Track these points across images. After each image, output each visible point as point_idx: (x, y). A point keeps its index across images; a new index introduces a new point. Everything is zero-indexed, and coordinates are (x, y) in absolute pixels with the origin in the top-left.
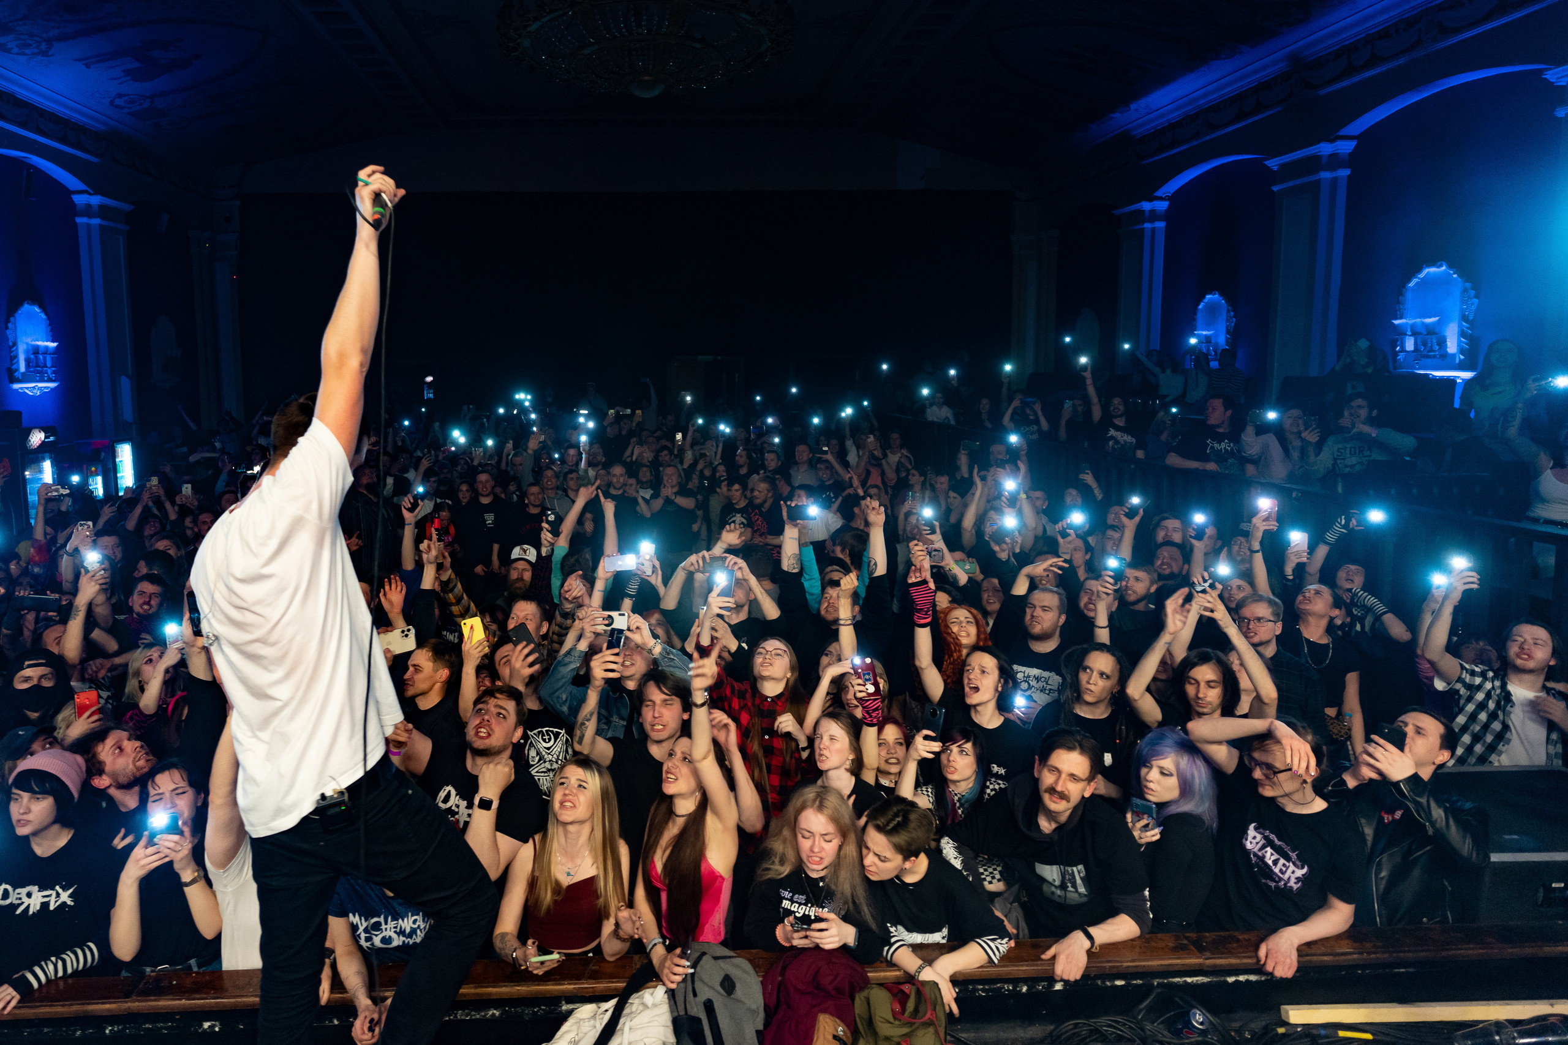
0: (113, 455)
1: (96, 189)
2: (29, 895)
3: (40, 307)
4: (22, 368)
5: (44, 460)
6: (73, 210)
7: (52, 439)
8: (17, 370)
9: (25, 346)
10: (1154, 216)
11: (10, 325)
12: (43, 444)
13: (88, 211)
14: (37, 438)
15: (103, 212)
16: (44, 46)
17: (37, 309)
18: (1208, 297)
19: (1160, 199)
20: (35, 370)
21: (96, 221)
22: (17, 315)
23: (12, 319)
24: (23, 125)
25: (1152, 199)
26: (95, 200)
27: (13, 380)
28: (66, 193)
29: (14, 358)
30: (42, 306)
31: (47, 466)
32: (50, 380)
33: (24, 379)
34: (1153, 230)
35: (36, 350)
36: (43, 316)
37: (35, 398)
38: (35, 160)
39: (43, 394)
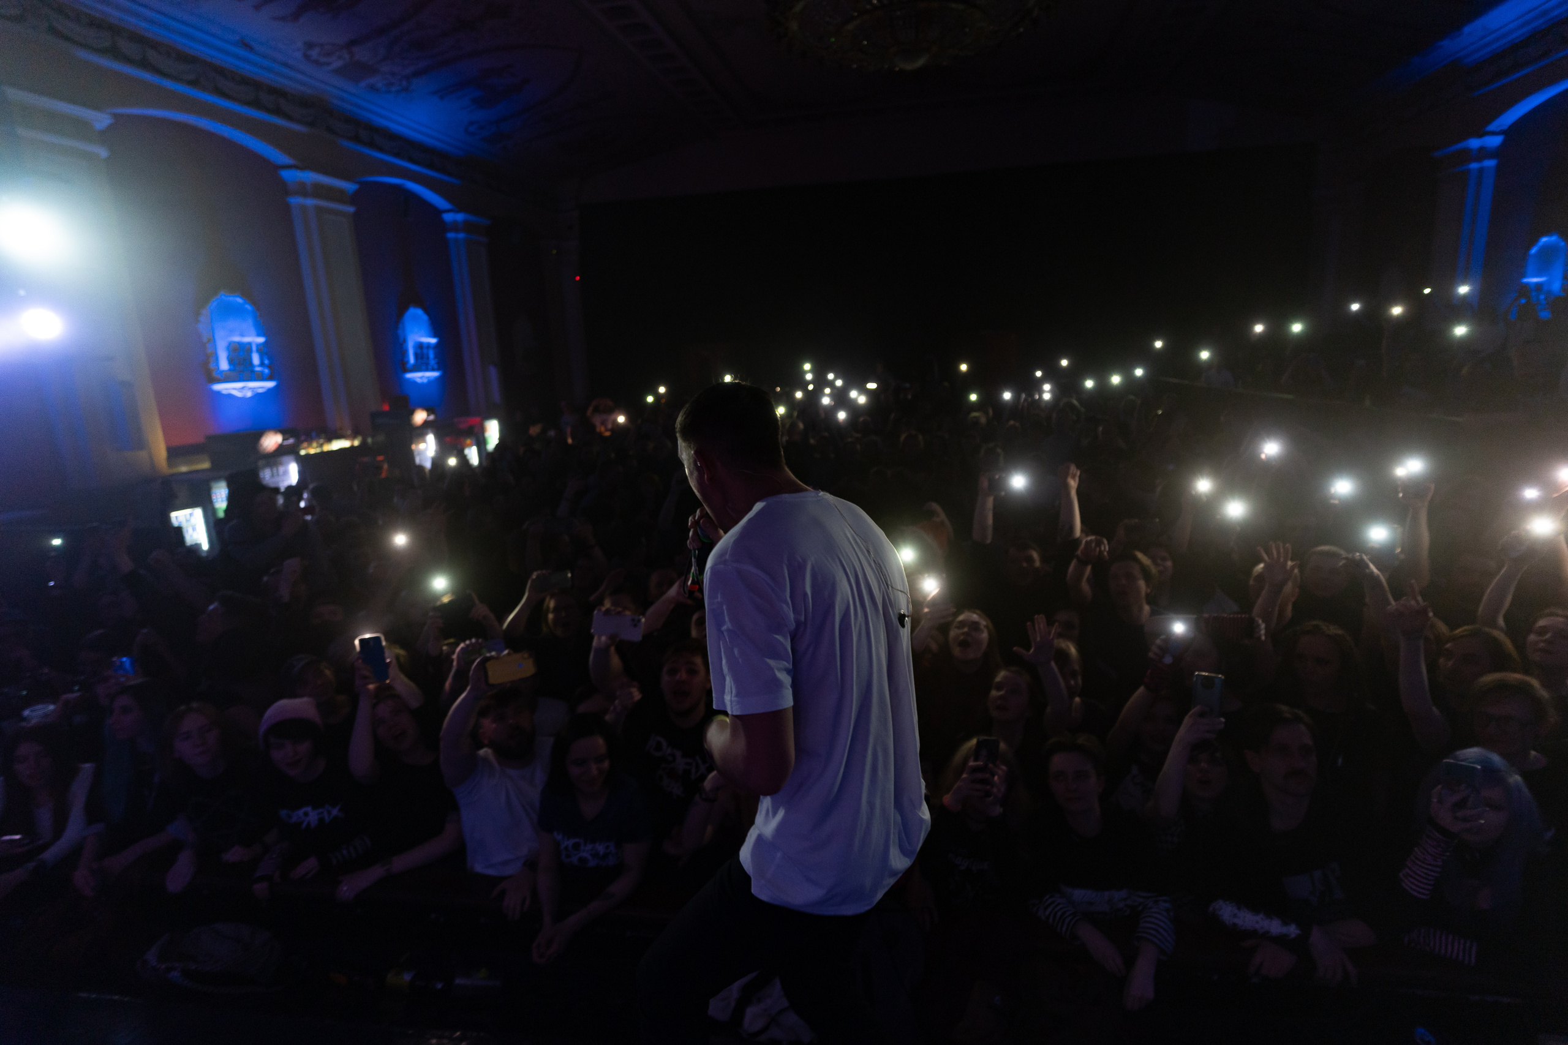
0: (482, 430)
1: (459, 209)
2: (306, 814)
3: (422, 309)
4: (412, 360)
5: (426, 434)
6: (444, 227)
7: (433, 417)
8: (408, 362)
9: (413, 343)
10: (1483, 153)
11: (401, 325)
12: (426, 421)
13: (455, 227)
14: (420, 417)
15: (467, 227)
16: (404, 83)
17: (421, 312)
18: (1544, 240)
19: (1494, 133)
20: (422, 364)
21: (461, 235)
22: (405, 317)
23: (402, 320)
24: (397, 155)
25: (1481, 134)
26: (460, 217)
27: (406, 370)
28: (438, 212)
29: (404, 353)
30: (424, 309)
31: (431, 438)
32: (433, 370)
33: (416, 369)
34: (1481, 170)
35: (420, 346)
36: (425, 317)
37: (422, 385)
38: (411, 186)
39: (431, 382)
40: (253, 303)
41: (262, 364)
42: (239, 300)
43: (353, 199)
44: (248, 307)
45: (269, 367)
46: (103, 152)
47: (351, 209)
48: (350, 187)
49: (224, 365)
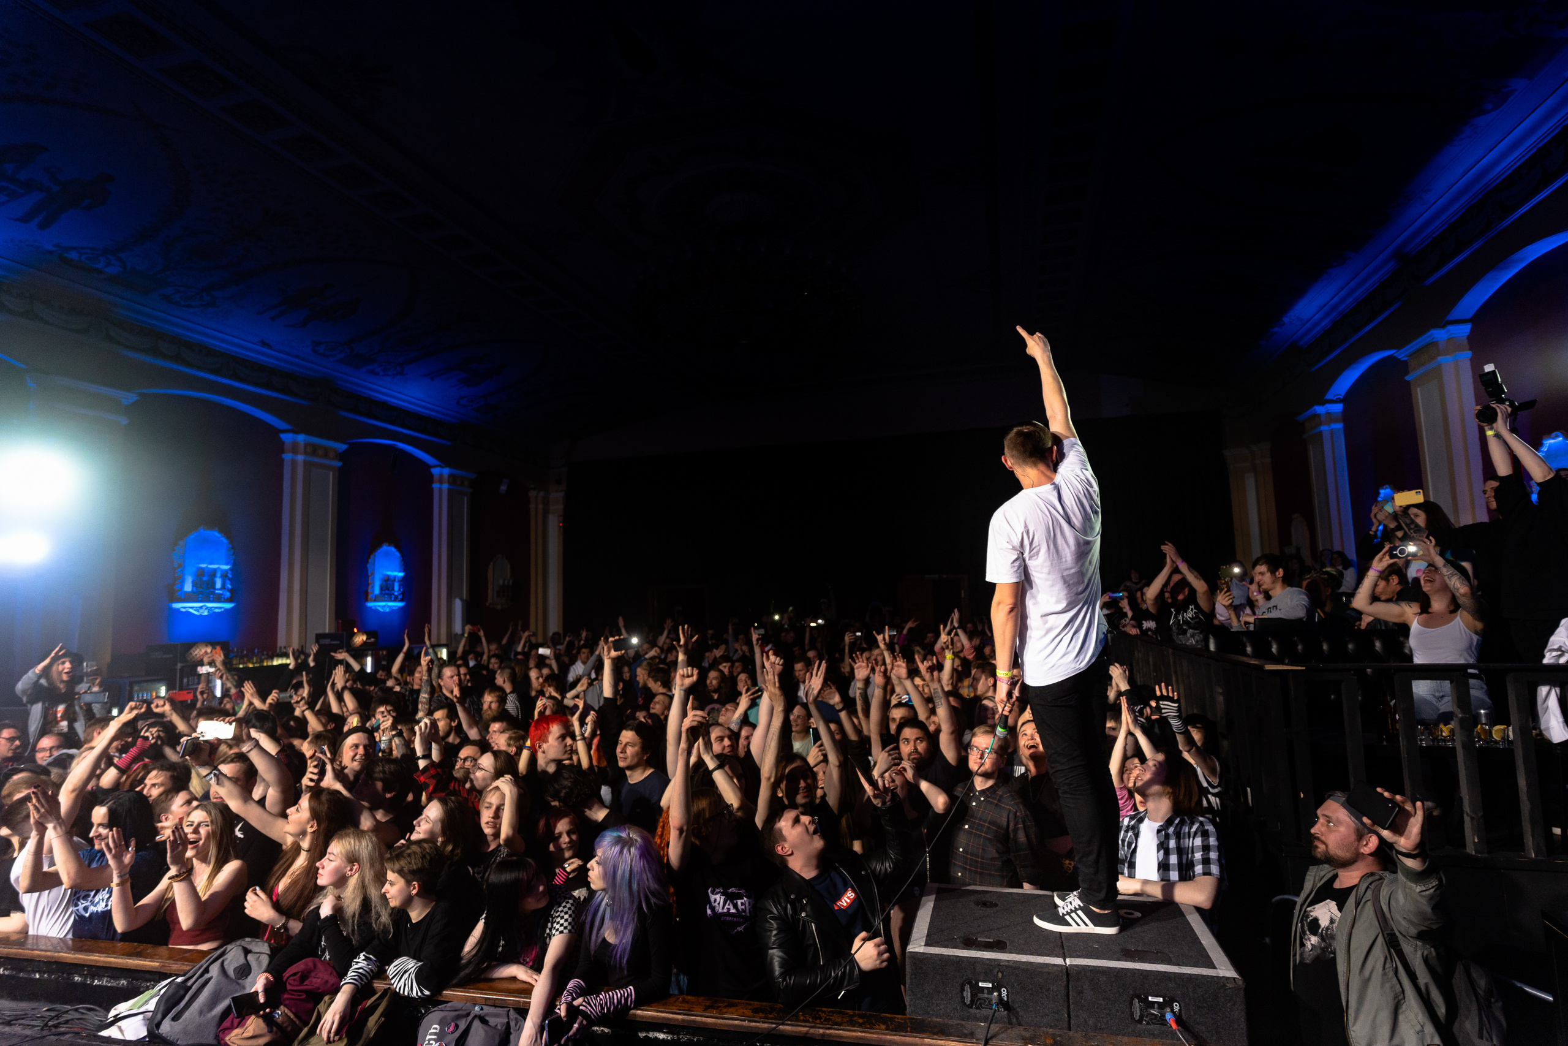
1: (446, 465)
3: (396, 547)
4: (377, 591)
5: (367, 656)
6: (430, 479)
7: (372, 640)
8: (372, 592)
9: (381, 576)
10: (1331, 418)
11: (370, 561)
12: (364, 643)
13: (440, 480)
14: (360, 639)
15: (452, 479)
17: (393, 549)
20: (387, 590)
21: (446, 486)
22: (376, 554)
23: (372, 556)
24: (391, 422)
25: (1324, 402)
26: (446, 471)
27: (369, 600)
28: (428, 467)
29: (370, 584)
30: (397, 547)
31: (369, 660)
32: (398, 601)
33: (379, 599)
34: (1332, 432)
35: (387, 579)
36: (398, 554)
37: (384, 613)
38: (401, 445)
39: (392, 611)
40: (228, 537)
41: (223, 587)
42: (217, 534)
43: (341, 456)
44: (224, 540)
45: (231, 591)
46: (124, 421)
47: (339, 464)
48: (342, 447)
49: (188, 587)
